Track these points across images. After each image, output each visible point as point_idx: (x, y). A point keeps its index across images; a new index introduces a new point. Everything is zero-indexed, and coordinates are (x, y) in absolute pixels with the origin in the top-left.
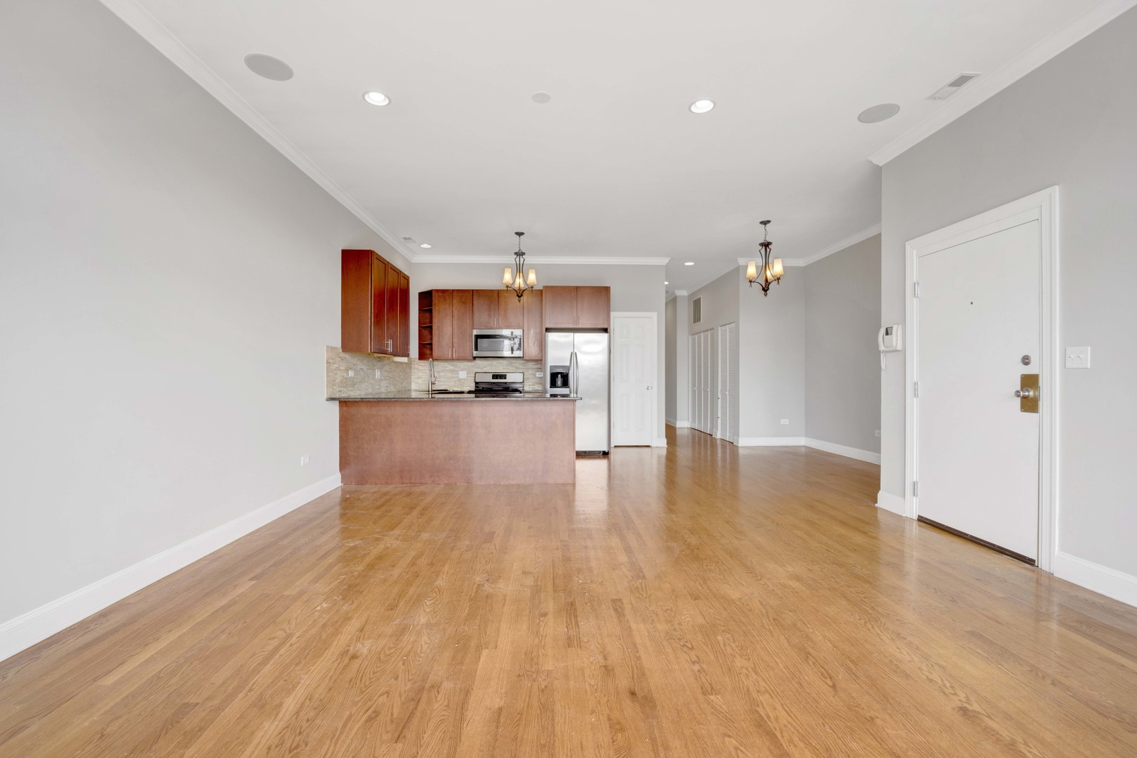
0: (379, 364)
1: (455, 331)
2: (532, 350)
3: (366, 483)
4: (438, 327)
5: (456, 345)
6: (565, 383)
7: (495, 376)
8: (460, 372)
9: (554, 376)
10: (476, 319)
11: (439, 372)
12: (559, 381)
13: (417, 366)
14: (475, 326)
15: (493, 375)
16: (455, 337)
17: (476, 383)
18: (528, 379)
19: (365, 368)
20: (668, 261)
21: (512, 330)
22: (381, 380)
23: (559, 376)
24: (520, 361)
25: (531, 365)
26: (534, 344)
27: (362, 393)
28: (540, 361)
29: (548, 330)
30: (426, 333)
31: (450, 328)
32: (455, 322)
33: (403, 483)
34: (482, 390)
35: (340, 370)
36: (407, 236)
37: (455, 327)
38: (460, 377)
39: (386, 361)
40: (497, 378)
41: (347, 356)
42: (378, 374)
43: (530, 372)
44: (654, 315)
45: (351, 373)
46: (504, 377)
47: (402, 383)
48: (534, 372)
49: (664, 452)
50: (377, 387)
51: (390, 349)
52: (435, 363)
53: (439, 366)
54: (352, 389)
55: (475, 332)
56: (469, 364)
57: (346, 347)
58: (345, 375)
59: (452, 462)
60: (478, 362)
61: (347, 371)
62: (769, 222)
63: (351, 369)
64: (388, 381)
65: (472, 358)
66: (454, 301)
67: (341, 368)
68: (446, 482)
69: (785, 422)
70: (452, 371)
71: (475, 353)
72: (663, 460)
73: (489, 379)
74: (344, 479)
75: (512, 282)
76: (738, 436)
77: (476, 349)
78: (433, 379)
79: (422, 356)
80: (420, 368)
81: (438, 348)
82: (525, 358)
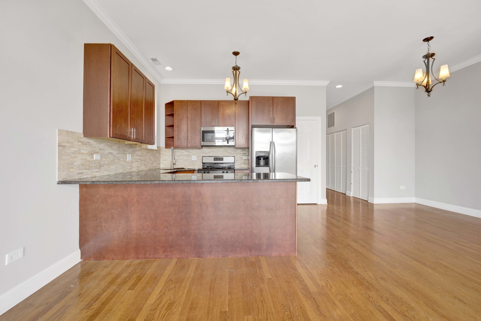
0: (131, 150)
1: (189, 128)
2: (241, 141)
3: (104, 258)
4: (178, 126)
5: (189, 138)
6: (267, 164)
7: (216, 159)
8: (192, 156)
9: (258, 158)
10: (203, 120)
11: (178, 156)
12: (262, 162)
13: (164, 152)
14: (202, 125)
15: (214, 158)
16: (189, 132)
17: (203, 163)
18: (237, 160)
19: (114, 152)
20: (328, 83)
21: (228, 128)
22: (132, 162)
23: (262, 158)
24: (232, 149)
25: (239, 151)
26: (242, 137)
27: (111, 173)
28: (248, 148)
29: (253, 127)
30: (170, 129)
31: (186, 127)
32: (189, 123)
33: (138, 258)
34: (207, 169)
35: (80, 153)
36: (154, 58)
37: (189, 125)
38: (192, 160)
39: (138, 148)
40: (217, 160)
41: (91, 141)
42: (129, 157)
43: (239, 156)
44: (319, 119)
45: (96, 157)
46: (222, 159)
47: (152, 164)
48: (241, 156)
49: (326, 208)
50: (128, 167)
51: (133, 136)
52: (176, 150)
53: (178, 152)
54: (98, 170)
55: (202, 129)
56: (199, 151)
57: (88, 133)
58: (89, 158)
59: (184, 237)
60: (204, 149)
61: (92, 154)
62: (432, 38)
63: (97, 153)
64: (140, 163)
65: (200, 147)
66: (189, 108)
67: (82, 152)
68: (178, 256)
69: (402, 187)
70: (187, 156)
71: (203, 143)
72: (325, 213)
73: (211, 160)
74: (83, 255)
75: (230, 88)
76: (373, 197)
77: (203, 140)
78: (174, 161)
79: (167, 146)
80: (166, 153)
81: (178, 140)
82: (236, 147)
